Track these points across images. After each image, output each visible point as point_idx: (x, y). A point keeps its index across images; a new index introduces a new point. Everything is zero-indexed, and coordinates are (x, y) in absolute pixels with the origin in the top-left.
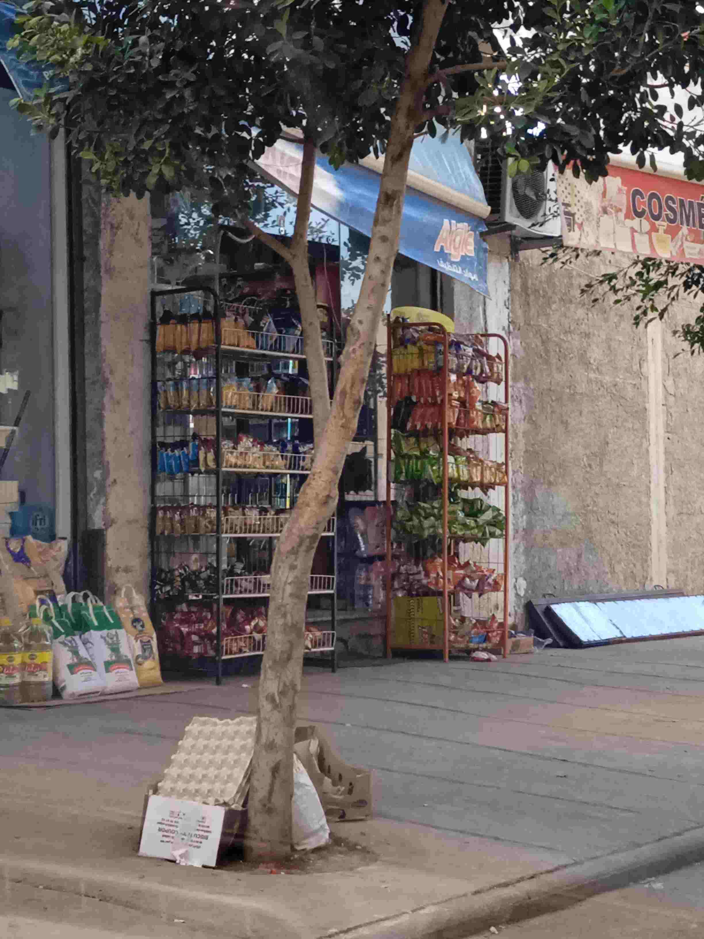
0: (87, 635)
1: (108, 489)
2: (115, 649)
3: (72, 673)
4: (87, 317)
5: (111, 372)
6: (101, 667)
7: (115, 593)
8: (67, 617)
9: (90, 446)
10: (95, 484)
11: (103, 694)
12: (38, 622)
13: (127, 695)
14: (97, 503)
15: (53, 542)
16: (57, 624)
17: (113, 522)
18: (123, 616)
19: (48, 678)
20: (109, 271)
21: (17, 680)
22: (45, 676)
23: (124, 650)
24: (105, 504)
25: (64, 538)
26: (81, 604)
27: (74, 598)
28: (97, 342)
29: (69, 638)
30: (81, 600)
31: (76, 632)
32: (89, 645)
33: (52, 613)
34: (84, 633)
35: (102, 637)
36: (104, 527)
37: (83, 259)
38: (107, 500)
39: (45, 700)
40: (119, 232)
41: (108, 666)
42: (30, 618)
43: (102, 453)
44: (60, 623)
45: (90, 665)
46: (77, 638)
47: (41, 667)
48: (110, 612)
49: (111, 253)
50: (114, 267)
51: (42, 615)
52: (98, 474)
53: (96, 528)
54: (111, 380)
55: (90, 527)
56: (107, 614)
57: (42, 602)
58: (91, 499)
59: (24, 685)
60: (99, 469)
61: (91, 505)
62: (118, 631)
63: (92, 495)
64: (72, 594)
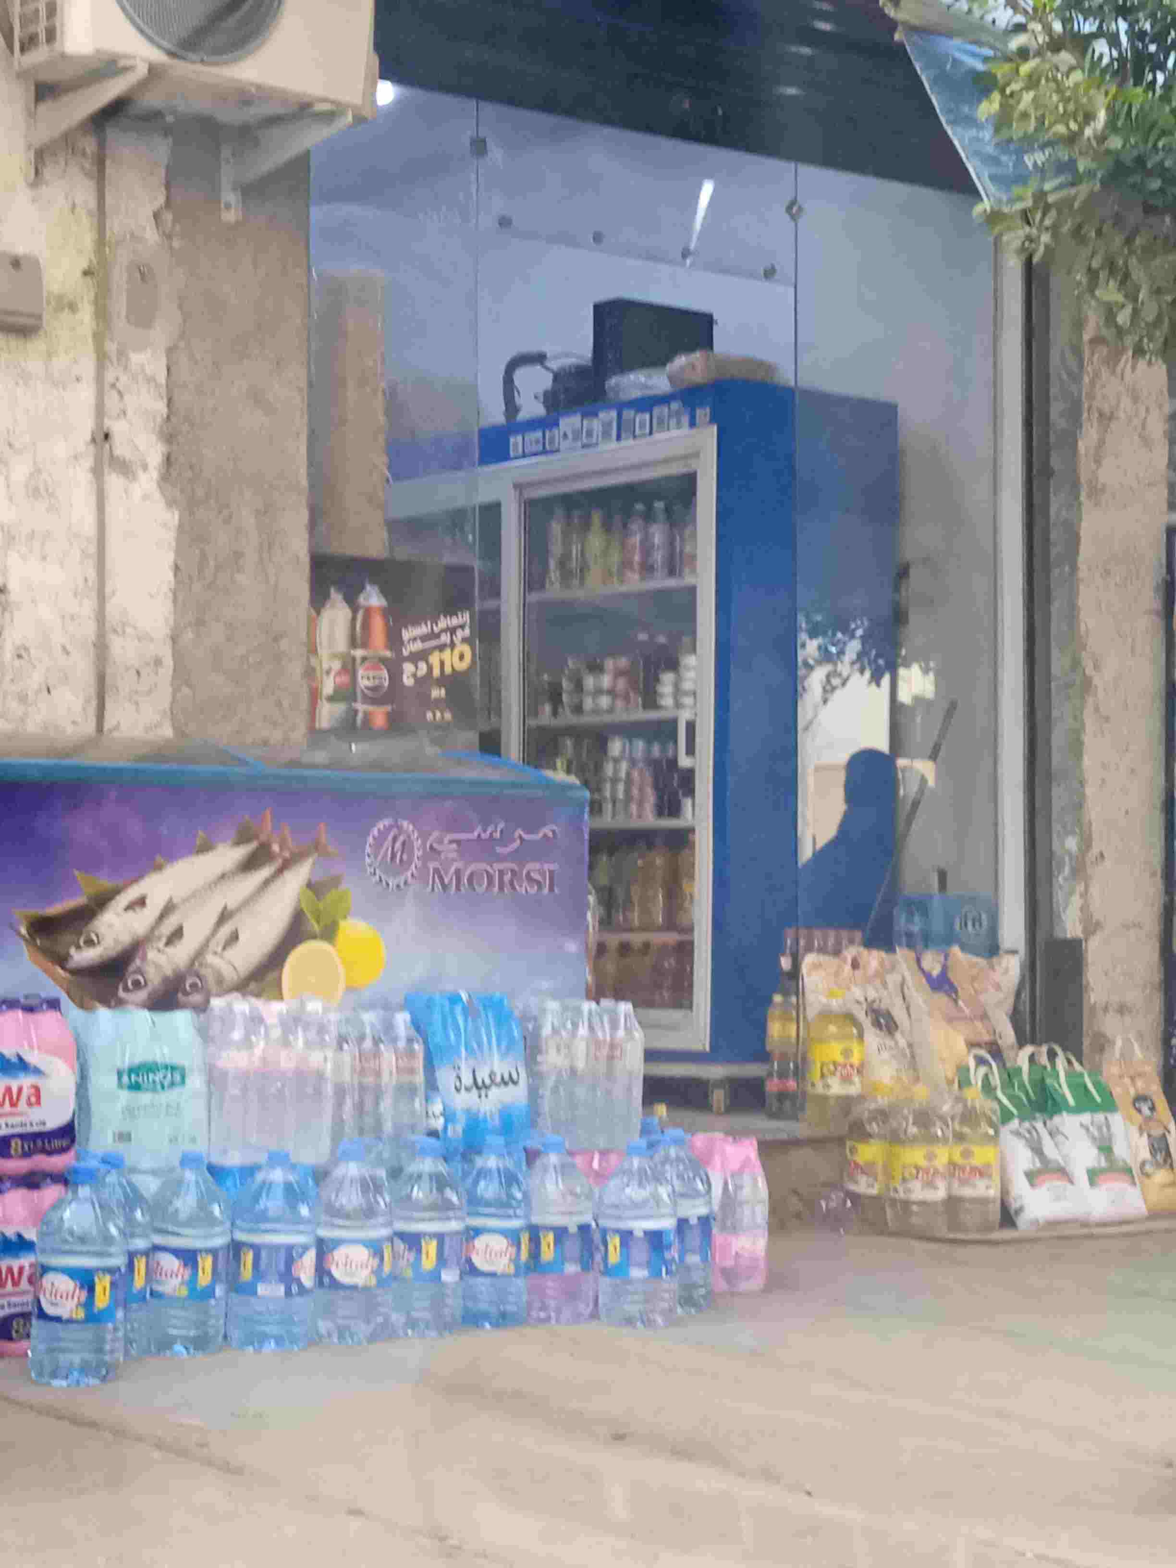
0: (1057, 1119)
1: (1089, 871)
2: (1106, 1148)
3: (1032, 1185)
4: (1055, 572)
5: (1096, 667)
6: (1081, 1178)
7: (1102, 1049)
8: (1022, 1086)
9: (1058, 792)
10: (1067, 859)
11: (1085, 1224)
12: (974, 1095)
13: (1125, 1229)
14: (1071, 893)
15: (995, 960)
16: (1005, 1101)
17: (1098, 925)
18: (1117, 1091)
19: (993, 1192)
20: (1096, 491)
21: (940, 1193)
22: (987, 1188)
23: (1120, 1150)
24: (1085, 895)
25: (1014, 952)
26: (1045, 1068)
27: (1032, 1058)
28: (1072, 613)
29: (1027, 1124)
30: (1044, 1060)
31: (1038, 1115)
32: (1060, 1138)
33: (996, 1080)
34: (1051, 1118)
35: (1082, 1125)
36: (1081, 936)
37: (1048, 472)
38: (1087, 887)
39: (989, 1229)
40: (1113, 425)
41: (1094, 1176)
42: (960, 1086)
43: (1079, 805)
44: (1011, 1098)
45: (1063, 1173)
46: (1039, 1125)
47: (982, 1172)
48: (1096, 1084)
49: (1098, 462)
50: (1104, 485)
51: (980, 1083)
52: (1072, 843)
53: (1069, 936)
54: (1096, 681)
55: (1059, 934)
56: (1090, 1086)
57: (980, 1061)
58: (1061, 887)
59: (953, 1203)
60: (1073, 833)
61: (1059, 896)
62: (1109, 1116)
63: (1060, 879)
64: (1029, 1049)
